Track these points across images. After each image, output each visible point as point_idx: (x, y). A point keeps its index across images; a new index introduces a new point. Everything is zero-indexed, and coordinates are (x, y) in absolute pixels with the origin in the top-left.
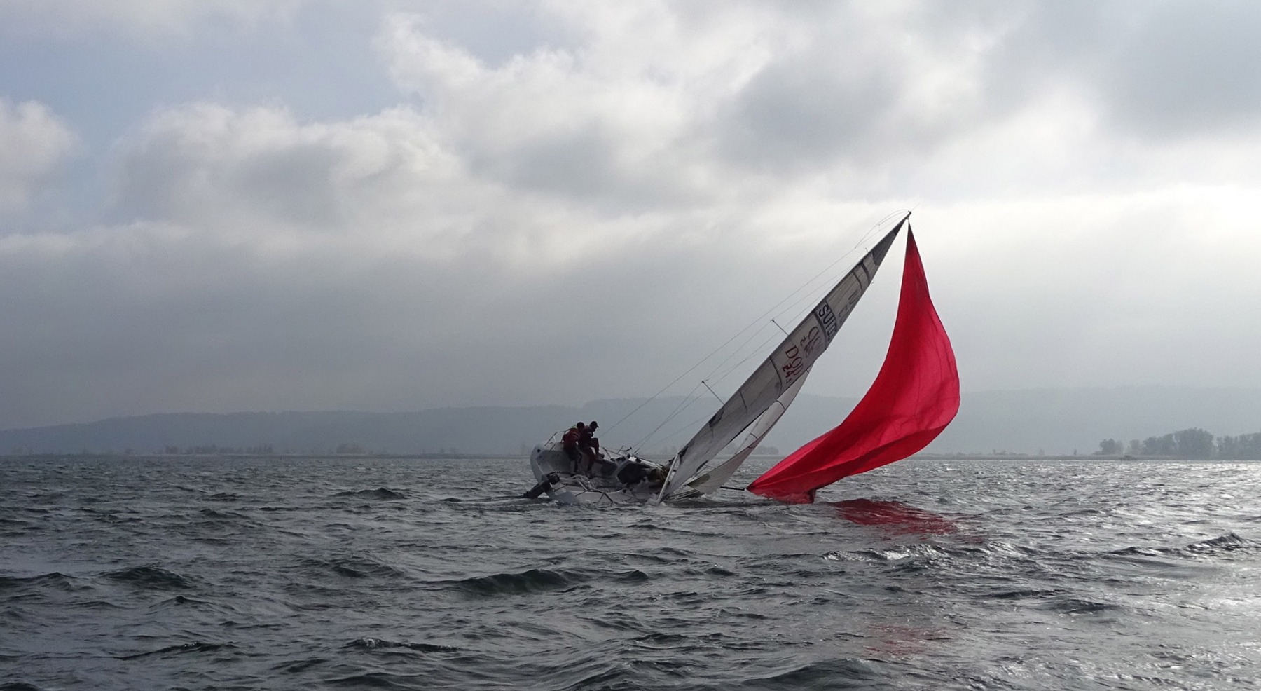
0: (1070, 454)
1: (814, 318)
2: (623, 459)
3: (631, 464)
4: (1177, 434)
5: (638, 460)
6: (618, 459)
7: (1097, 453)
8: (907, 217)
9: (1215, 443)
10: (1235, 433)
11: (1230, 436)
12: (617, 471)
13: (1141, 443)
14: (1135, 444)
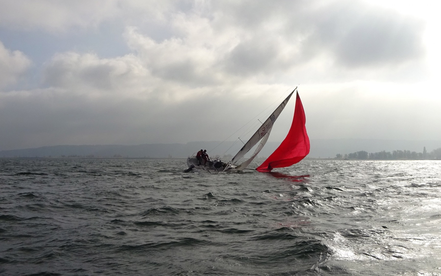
0: (328, 158)
1: (270, 119)
2: (216, 161)
3: (218, 162)
4: (358, 152)
5: (220, 161)
6: (214, 161)
7: (335, 158)
8: (296, 88)
9: (368, 155)
10: (374, 152)
11: (373, 153)
12: (214, 164)
13: (348, 155)
14: (346, 155)
